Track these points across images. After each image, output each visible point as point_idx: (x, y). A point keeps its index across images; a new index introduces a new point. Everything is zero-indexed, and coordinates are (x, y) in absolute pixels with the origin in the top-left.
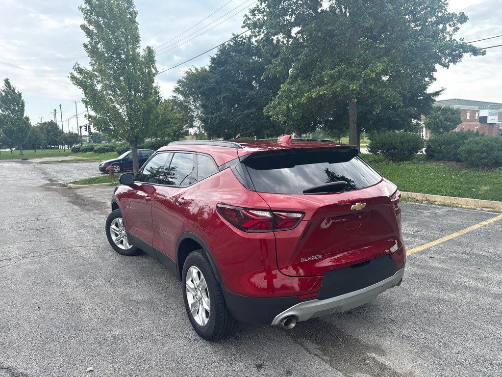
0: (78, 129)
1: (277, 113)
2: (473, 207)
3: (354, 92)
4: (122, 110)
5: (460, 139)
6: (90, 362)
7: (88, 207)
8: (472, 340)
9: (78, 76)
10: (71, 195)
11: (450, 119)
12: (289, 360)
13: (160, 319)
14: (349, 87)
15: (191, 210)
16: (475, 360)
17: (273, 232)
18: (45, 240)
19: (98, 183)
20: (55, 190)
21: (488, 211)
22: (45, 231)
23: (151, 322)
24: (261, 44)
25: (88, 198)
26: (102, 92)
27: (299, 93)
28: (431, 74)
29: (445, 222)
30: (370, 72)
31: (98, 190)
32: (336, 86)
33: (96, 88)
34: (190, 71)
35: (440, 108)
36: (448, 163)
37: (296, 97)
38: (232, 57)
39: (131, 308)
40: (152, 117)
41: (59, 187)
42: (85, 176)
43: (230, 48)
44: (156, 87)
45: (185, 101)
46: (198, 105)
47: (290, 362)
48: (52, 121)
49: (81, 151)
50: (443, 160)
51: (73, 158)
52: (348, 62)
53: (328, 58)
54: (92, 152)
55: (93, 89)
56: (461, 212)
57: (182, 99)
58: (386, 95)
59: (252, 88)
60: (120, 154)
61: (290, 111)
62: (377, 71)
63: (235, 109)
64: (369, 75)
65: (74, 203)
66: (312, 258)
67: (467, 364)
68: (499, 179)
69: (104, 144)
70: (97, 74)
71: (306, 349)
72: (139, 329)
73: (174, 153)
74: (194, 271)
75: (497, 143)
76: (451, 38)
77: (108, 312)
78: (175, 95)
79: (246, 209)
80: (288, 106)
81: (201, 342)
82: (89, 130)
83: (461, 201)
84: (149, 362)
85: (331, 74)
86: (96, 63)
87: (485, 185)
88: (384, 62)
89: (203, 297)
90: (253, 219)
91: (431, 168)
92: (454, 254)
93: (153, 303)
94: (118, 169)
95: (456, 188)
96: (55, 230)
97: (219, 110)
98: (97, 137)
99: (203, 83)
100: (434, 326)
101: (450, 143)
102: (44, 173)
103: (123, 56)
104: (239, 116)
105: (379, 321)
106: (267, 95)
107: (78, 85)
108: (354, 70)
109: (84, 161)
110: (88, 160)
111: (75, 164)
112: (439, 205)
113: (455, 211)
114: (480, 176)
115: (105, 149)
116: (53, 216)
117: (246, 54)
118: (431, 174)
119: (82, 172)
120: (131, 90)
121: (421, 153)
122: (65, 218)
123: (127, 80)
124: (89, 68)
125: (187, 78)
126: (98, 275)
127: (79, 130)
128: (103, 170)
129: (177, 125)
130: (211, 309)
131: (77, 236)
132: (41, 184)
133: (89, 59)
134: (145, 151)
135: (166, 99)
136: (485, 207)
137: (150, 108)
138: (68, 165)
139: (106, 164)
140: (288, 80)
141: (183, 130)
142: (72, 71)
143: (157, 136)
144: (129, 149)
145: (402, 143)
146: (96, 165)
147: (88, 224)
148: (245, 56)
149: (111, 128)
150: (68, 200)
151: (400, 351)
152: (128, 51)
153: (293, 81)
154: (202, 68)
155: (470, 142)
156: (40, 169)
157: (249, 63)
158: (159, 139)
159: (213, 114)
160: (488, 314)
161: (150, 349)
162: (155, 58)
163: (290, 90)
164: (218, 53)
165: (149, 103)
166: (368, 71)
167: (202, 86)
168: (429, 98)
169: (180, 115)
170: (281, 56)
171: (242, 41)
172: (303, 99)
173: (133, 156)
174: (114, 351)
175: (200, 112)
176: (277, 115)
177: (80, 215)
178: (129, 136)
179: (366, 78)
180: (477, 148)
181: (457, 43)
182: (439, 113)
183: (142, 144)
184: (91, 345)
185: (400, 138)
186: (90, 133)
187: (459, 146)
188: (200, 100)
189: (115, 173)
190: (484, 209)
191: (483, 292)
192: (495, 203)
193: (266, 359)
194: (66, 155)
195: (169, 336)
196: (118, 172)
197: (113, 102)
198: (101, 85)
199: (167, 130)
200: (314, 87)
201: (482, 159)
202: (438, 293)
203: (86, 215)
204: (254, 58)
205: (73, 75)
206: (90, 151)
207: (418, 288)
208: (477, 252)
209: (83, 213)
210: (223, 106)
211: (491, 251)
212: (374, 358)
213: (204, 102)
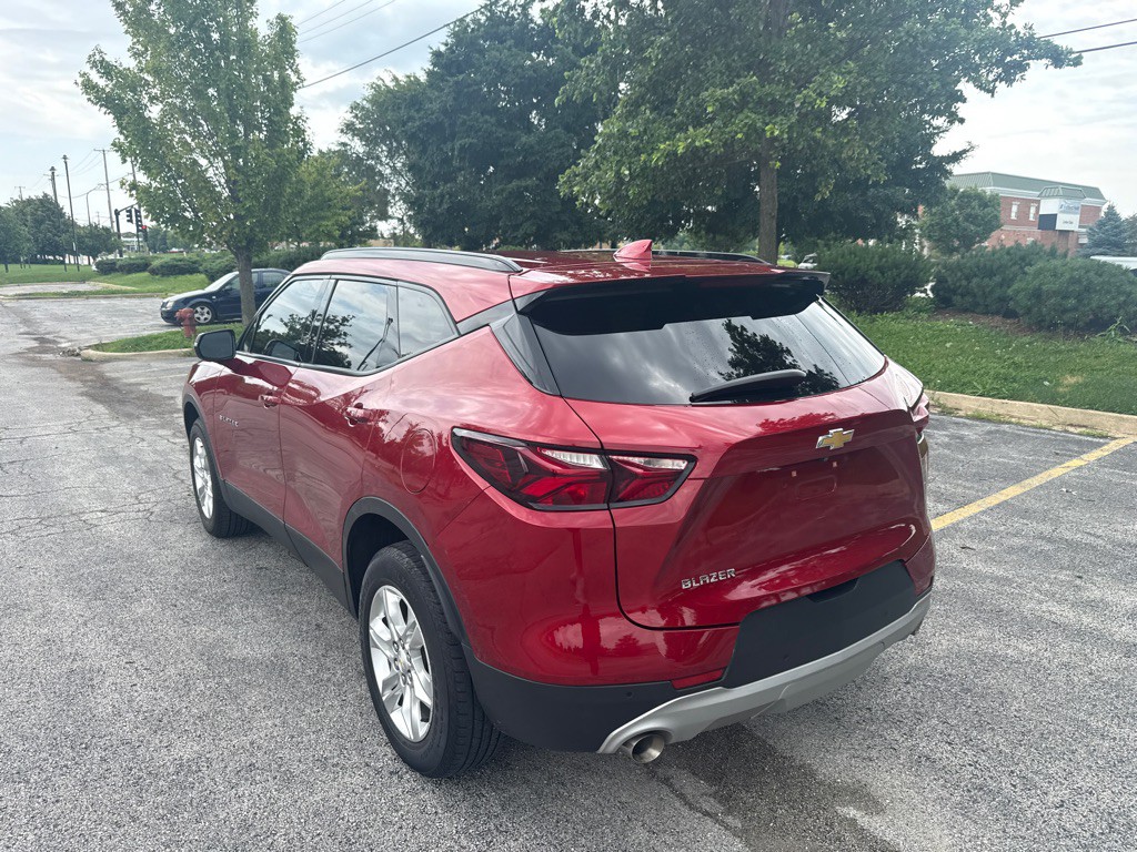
0: (111, 217)
1: (591, 187)
2: (1045, 423)
3: (776, 144)
4: (215, 172)
5: (1015, 264)
6: (109, 842)
7: (129, 409)
8: (1090, 767)
9: (102, 82)
10: (89, 378)
11: (976, 216)
12: (639, 830)
13: (301, 712)
14: (764, 130)
15: (385, 432)
16: (1104, 825)
17: (609, 509)
18: (12, 492)
19: (158, 348)
20: (51, 364)
21: (1080, 434)
22: (14, 470)
23: (277, 721)
24: (555, 19)
25: (130, 385)
26: (162, 123)
27: (646, 143)
28: (953, 109)
29: (987, 457)
30: (814, 95)
31: (156, 365)
32: (735, 128)
33: (147, 114)
34: (380, 83)
35: (956, 191)
36: (984, 320)
37: (638, 151)
38: (482, 51)
39: (227, 680)
40: (289, 190)
41: (59, 358)
42: (126, 331)
43: (478, 30)
44: (298, 118)
45: (369, 155)
46: (399, 165)
47: (643, 835)
48: (46, 195)
49: (117, 270)
50: (973, 312)
51: (100, 286)
52: (763, 70)
53: (715, 57)
54: (147, 274)
55: (141, 116)
56: (1019, 435)
57: (361, 150)
58: (850, 153)
59: (529, 127)
60: (213, 279)
61: (622, 184)
62: (832, 93)
63: (489, 177)
64: (812, 104)
65: (95, 398)
66: (710, 577)
67: (1088, 835)
68: (1103, 359)
69: (175, 254)
70: (150, 78)
71: (682, 796)
72: (245, 741)
73: (337, 280)
74: (391, 598)
75: (1100, 276)
76: (1004, 23)
77: (166, 694)
78: (345, 139)
79: (532, 445)
80: (618, 173)
81: (410, 779)
82: (137, 221)
83: (1019, 409)
84: (270, 840)
85: (723, 98)
86: (147, 50)
87: (1072, 372)
88: (850, 73)
89: (412, 666)
90: (554, 473)
91: (947, 329)
92: (1015, 539)
93: (284, 667)
94: (206, 316)
95: (1006, 379)
96: (41, 466)
97: (449, 178)
98: (159, 237)
99: (413, 113)
100: (993, 729)
101: (991, 274)
102: (26, 322)
103: (215, 36)
104: (496, 194)
105: (856, 718)
106: (563, 145)
107: (101, 106)
108: (776, 90)
109: (124, 294)
110: (134, 292)
111: (103, 302)
112: (967, 417)
113: (1005, 432)
114: (1060, 352)
115: (176, 266)
116: (38, 431)
117: (516, 45)
118: (948, 345)
119: (119, 320)
120: (235, 122)
121: (923, 295)
122: (70, 437)
123: (226, 95)
124: (129, 63)
125: (373, 101)
126: (145, 588)
127: (114, 219)
128: (169, 316)
129: (350, 213)
130: (436, 705)
131: (98, 484)
132: (16, 348)
133: (129, 40)
134: (269, 274)
135: (325, 150)
136: (1071, 425)
137: (284, 167)
138: (86, 302)
139: (177, 302)
140: (619, 110)
141: (363, 224)
142: (87, 68)
143: (300, 238)
144: (234, 267)
145: (881, 269)
146: (154, 305)
147: (126, 453)
148: (513, 49)
149: (187, 214)
150: (80, 390)
151: (917, 799)
152: (226, 23)
153: (630, 112)
154: (408, 77)
155: (1039, 273)
156: (15, 312)
157: (522, 67)
158: (304, 244)
159: (435, 187)
160: (1117, 697)
161: (272, 802)
162: (296, 46)
163: (624, 134)
164: (449, 41)
165: (279, 156)
166: (811, 93)
167: (411, 118)
168: (939, 166)
169: (356, 187)
170: (603, 51)
171: (508, 13)
172: (655, 157)
173: (242, 284)
174: (174, 810)
175: (403, 183)
176: (592, 194)
177: (108, 428)
178: (231, 237)
179: (803, 111)
180: (1055, 287)
181: (1017, 34)
182: (953, 202)
183: (264, 257)
184: (115, 791)
185: (876, 259)
186: (141, 229)
187: (1012, 280)
188: (405, 153)
189: (200, 324)
190: (1071, 429)
191: (1097, 638)
192: (1095, 415)
193: (580, 827)
194: (83, 280)
195: (323, 762)
196: (206, 324)
197: (192, 151)
198: (161, 106)
199: (325, 223)
200: (682, 128)
201: (1065, 311)
202: (992, 640)
203: (124, 430)
204: (534, 55)
205: (88, 80)
206: (140, 271)
207: (944, 626)
208: (1068, 535)
209: (116, 423)
210: (460, 169)
211: (1100, 532)
212: (853, 821)
213: (415, 157)
